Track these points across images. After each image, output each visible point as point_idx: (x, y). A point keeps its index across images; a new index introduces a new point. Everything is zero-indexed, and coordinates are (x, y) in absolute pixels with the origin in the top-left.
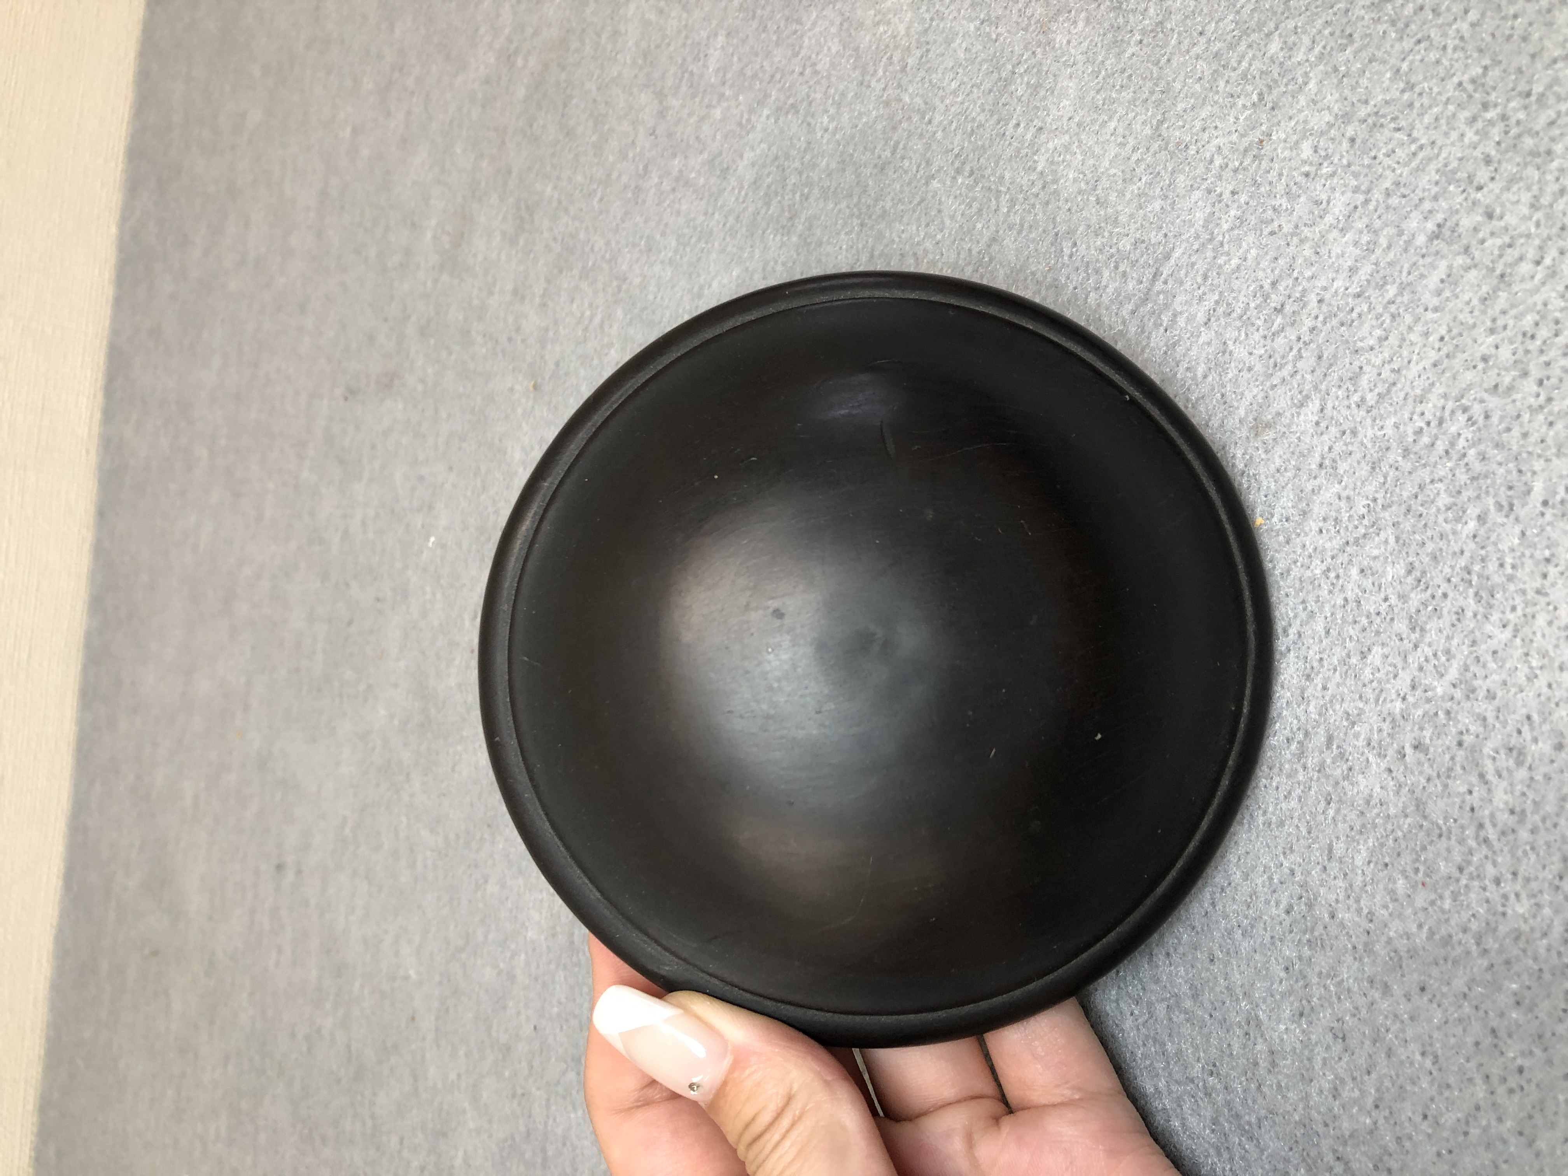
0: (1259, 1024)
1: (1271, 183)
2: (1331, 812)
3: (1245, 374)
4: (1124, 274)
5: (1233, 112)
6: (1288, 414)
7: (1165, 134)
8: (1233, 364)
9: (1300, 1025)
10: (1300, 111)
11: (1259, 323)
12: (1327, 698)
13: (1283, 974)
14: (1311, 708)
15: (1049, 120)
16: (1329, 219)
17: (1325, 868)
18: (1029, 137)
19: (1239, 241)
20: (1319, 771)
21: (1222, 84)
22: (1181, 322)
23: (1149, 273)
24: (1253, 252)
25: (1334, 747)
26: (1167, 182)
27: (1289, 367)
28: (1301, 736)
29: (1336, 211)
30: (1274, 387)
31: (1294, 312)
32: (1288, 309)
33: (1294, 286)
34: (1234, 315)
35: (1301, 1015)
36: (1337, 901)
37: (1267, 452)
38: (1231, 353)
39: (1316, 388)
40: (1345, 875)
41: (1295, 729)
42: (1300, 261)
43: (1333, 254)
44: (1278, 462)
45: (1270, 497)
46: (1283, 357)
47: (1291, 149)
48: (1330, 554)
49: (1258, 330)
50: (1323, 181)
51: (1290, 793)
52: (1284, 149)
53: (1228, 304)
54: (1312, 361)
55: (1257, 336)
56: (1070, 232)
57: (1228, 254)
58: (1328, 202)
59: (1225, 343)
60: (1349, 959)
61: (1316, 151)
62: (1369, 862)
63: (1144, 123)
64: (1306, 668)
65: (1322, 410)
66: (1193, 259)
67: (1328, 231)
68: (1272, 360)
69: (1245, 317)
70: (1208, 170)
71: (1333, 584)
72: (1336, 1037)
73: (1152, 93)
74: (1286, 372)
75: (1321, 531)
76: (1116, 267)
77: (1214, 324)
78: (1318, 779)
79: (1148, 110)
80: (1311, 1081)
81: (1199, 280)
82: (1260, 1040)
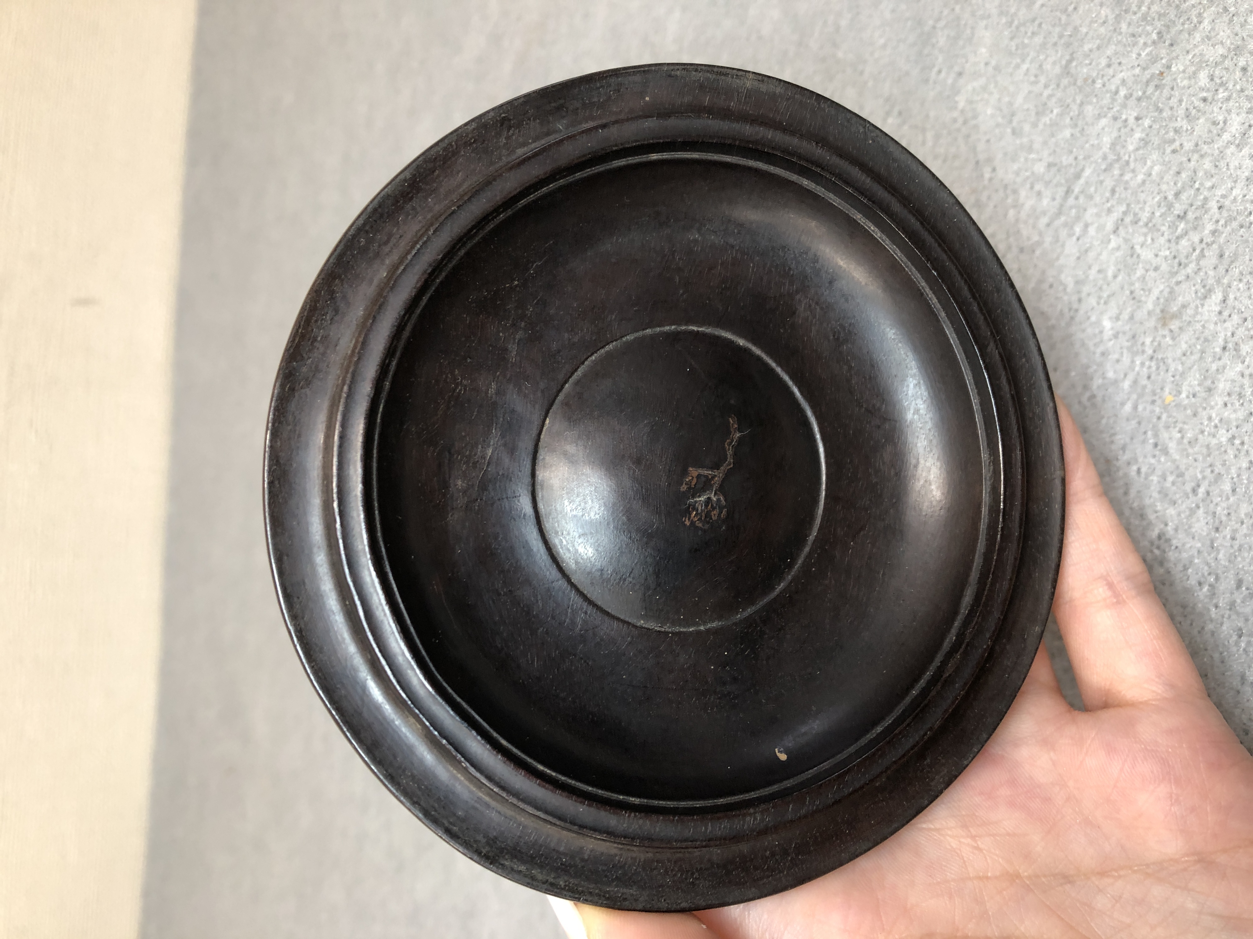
1: (1171, 108)
2: (1243, 645)
3: (1152, 274)
4: (1039, 193)
5: (1136, 50)
6: (1192, 305)
7: (1073, 71)
8: (1141, 265)
10: (1195, 46)
11: (1163, 228)
12: (1236, 547)
14: (1221, 556)
15: (968, 66)
16: (1226, 137)
18: (950, 81)
19: (1144, 160)
21: (1124, 26)
22: (1092, 231)
23: (1061, 191)
24: (1157, 168)
25: (1244, 589)
26: (1077, 113)
27: (1192, 266)
28: (1212, 579)
29: (1233, 130)
30: (1178, 283)
31: (1196, 218)
32: (1191, 216)
33: (1196, 195)
34: (1141, 223)
37: (1173, 339)
38: (1138, 256)
39: (1218, 281)
41: (1206, 574)
42: (1201, 174)
43: (1232, 166)
44: (1184, 346)
45: (1177, 377)
46: (1187, 257)
47: (1190, 78)
48: (1235, 424)
49: (1163, 235)
50: (1220, 105)
52: (1183, 79)
53: (1135, 215)
54: (1214, 260)
55: (1162, 240)
56: (989, 160)
57: (1133, 171)
58: (1225, 122)
59: (1132, 248)
61: (1212, 80)
63: (1054, 63)
64: (1214, 522)
65: (1224, 301)
66: (1102, 178)
67: (1227, 147)
68: (1177, 261)
69: (1150, 225)
70: (1113, 100)
71: (1238, 449)
73: (1061, 36)
74: (1189, 270)
75: (1226, 405)
76: (1032, 188)
77: (1122, 231)
78: (1230, 617)
79: (1057, 51)
81: (1108, 194)
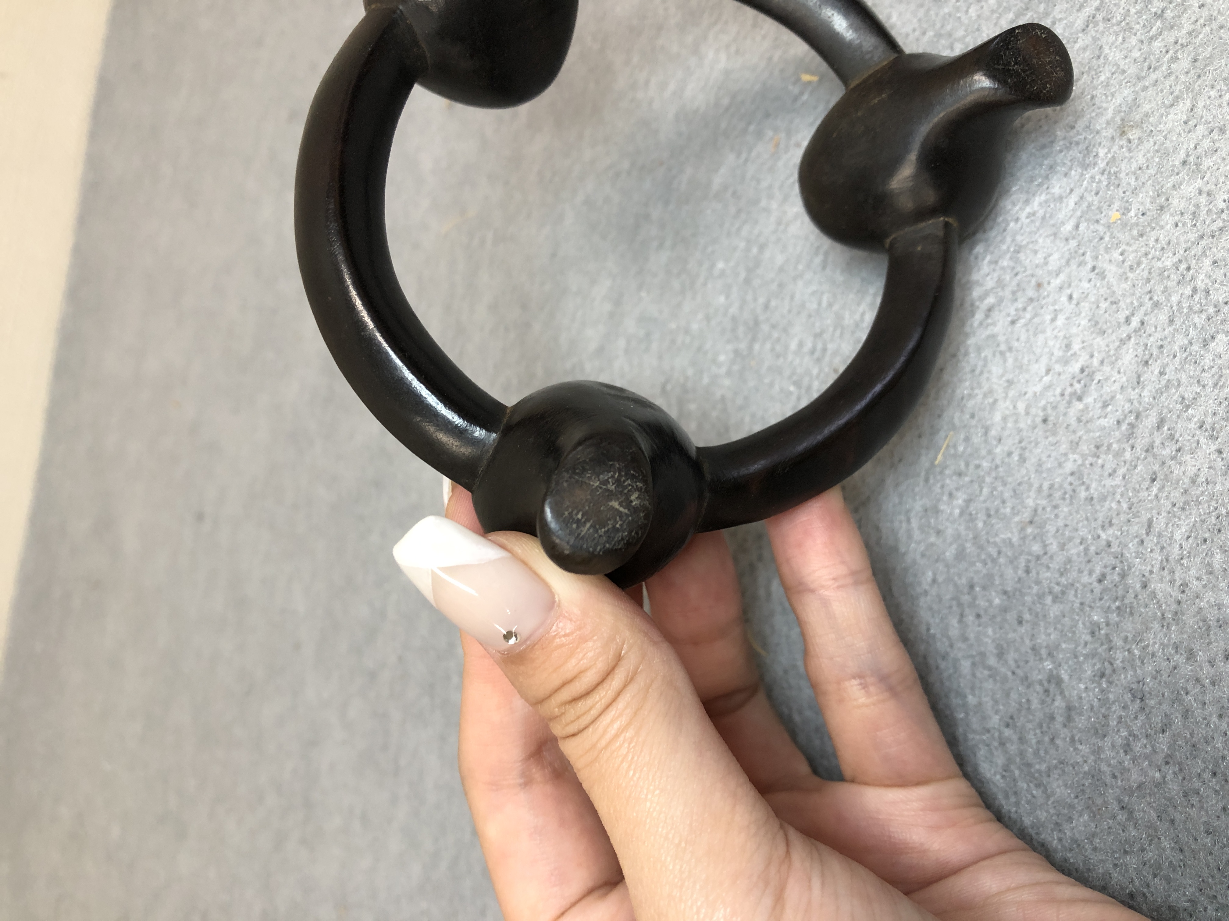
0: (1059, 682)
2: (1155, 490)
3: (1117, 77)
6: (1156, 114)
8: (1106, 68)
9: (1100, 684)
11: (1138, 28)
12: (1164, 382)
13: (1088, 638)
14: (1145, 393)
17: (1142, 542)
20: (1147, 451)
25: (1166, 428)
27: (1164, 68)
31: (1173, 17)
32: (1169, 14)
34: (1113, 21)
35: (1102, 675)
36: (1151, 572)
37: (1130, 150)
38: (1106, 57)
39: (1188, 88)
40: (1162, 548)
41: (1127, 411)
44: (1141, 159)
45: (1127, 193)
46: (1158, 60)
48: (1184, 246)
49: (1135, 34)
51: (1115, 471)
53: (1109, 11)
54: (1188, 63)
55: (1134, 41)
59: (1101, 47)
60: (1156, 626)
62: (1188, 537)
64: (1144, 355)
65: (1192, 109)
68: (1147, 63)
69: (1123, 23)
71: (1182, 275)
72: (1134, 696)
74: (1159, 74)
75: (1177, 225)
78: (1145, 458)
80: (1105, 736)
82: (1059, 698)
